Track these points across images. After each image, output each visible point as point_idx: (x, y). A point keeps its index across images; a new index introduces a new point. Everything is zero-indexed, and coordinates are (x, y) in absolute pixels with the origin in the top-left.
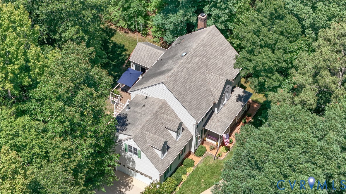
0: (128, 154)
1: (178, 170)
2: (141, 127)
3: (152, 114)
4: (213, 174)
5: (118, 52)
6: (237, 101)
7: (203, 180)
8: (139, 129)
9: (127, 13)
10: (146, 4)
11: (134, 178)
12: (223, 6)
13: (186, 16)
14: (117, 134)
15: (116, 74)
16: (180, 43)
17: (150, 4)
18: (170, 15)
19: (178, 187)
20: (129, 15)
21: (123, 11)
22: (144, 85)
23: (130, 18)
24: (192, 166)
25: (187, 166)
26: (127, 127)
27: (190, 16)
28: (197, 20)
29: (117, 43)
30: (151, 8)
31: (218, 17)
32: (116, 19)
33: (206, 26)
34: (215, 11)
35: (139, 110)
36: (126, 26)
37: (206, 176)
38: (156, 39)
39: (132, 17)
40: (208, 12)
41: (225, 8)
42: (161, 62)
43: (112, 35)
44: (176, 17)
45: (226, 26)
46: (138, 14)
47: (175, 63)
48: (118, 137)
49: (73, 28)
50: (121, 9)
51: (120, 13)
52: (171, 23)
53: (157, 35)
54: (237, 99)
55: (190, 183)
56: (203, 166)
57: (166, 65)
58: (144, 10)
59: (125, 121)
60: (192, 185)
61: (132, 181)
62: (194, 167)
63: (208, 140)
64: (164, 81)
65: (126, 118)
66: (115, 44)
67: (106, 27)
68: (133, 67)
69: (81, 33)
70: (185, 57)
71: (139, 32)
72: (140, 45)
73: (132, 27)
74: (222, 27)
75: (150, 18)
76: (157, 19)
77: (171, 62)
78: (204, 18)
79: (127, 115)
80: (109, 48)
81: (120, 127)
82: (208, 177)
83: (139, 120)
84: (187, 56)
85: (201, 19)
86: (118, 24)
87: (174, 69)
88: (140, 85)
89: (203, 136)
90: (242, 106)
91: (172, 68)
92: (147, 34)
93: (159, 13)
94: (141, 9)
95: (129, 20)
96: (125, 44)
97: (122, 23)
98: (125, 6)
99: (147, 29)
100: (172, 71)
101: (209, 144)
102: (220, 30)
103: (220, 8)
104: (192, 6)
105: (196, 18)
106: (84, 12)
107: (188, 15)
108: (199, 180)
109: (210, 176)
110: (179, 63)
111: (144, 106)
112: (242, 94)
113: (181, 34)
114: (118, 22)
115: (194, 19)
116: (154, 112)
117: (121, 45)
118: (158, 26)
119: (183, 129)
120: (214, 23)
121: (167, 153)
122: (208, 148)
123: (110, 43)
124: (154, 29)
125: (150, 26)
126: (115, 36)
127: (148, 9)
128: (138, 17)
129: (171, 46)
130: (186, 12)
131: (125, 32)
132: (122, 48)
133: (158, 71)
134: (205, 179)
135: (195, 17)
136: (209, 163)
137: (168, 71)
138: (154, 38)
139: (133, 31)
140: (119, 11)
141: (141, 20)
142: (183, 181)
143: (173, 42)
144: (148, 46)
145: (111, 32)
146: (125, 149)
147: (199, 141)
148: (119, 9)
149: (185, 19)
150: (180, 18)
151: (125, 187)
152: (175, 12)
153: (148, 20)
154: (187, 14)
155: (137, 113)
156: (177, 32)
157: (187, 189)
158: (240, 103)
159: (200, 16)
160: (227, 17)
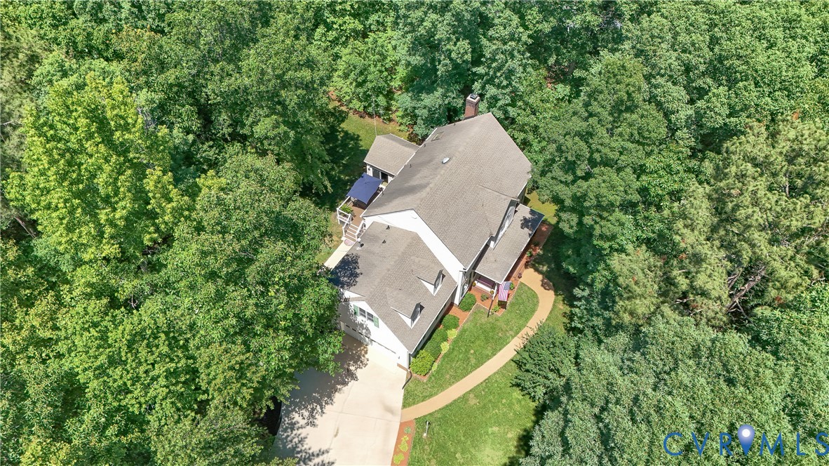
0: (360, 319)
1: (434, 336)
2: (378, 280)
3: (397, 258)
4: (487, 340)
5: (350, 146)
6: (522, 228)
7: (472, 351)
8: (376, 283)
9: (362, 90)
10: (389, 77)
11: (369, 347)
12: (505, 83)
13: (447, 97)
14: (341, 290)
15: (347, 178)
16: (437, 139)
17: (394, 77)
18: (423, 96)
19: (436, 365)
20: (365, 93)
21: (357, 86)
22: (384, 207)
23: (367, 97)
24: (456, 326)
25: (447, 328)
26: (357, 279)
27: (454, 98)
28: (464, 104)
29: (349, 132)
30: (396, 84)
31: (495, 99)
32: (347, 98)
33: (477, 113)
34: (492, 91)
35: (377, 248)
36: (362, 108)
37: (478, 343)
38: (402, 127)
39: (369, 96)
40: (480, 92)
41: (507, 87)
42: (410, 169)
43: (343, 121)
44: (433, 99)
45: (506, 112)
46: (378, 90)
47: (431, 175)
48: (343, 294)
49: (268, 119)
50: (354, 84)
51: (353, 89)
52: (425, 108)
53: (404, 121)
54: (522, 224)
55: (453, 356)
56: (471, 326)
57: (418, 176)
58: (386, 85)
59: (355, 268)
60: (456, 359)
61: (366, 353)
62: (459, 328)
63: (479, 285)
64: (415, 206)
65: (357, 262)
66: (346, 133)
67: (334, 109)
68: (370, 173)
69: (283, 128)
70: (447, 165)
71: (379, 117)
72: (379, 140)
73: (370, 110)
74: (500, 114)
75: (395, 96)
76: (403, 100)
77: (425, 172)
78: (475, 101)
79: (357, 257)
80: (338, 140)
81: (346, 279)
82: (480, 346)
83: (376, 266)
84: (450, 163)
85: (471, 103)
86: (351, 106)
87: (431, 185)
88: (379, 206)
89: (472, 280)
90: (530, 235)
91: (428, 184)
92: (390, 120)
93: (407, 91)
94: (382, 84)
95: (366, 100)
96: (360, 133)
97: (356, 104)
98: (360, 80)
99: (390, 112)
100: (428, 189)
101: (480, 290)
102: (498, 119)
103: (498, 86)
104: (456, 82)
105: (463, 101)
106: (283, 93)
107: (450, 96)
108: (467, 351)
109: (482, 344)
110: (439, 176)
111: (384, 242)
112: (528, 216)
113: (438, 123)
114: (350, 101)
115: (459, 103)
116: (400, 253)
117: (354, 135)
118: (406, 110)
119: (444, 276)
120: (488, 108)
121: (419, 317)
122: (478, 297)
123: (340, 132)
124: (400, 113)
125: (394, 108)
126: (346, 121)
127: (392, 84)
128: (378, 96)
129: (425, 143)
130: (447, 91)
131: (361, 117)
132: (356, 139)
133: (406, 185)
134: (476, 348)
135: (460, 99)
136: (480, 322)
137: (421, 187)
138: (400, 126)
139: (371, 116)
140: (351, 87)
141: (382, 100)
142: (443, 353)
143: (427, 136)
144: (391, 141)
145: (340, 115)
146: (355, 313)
147: (466, 287)
148: (351, 83)
149: (446, 102)
150: (439, 100)
151: (355, 362)
152: (430, 90)
153: (391, 99)
154: (450, 94)
155: (374, 254)
156: (433, 121)
157: (449, 366)
158: (526, 231)
159: (469, 98)
160: (510, 99)
